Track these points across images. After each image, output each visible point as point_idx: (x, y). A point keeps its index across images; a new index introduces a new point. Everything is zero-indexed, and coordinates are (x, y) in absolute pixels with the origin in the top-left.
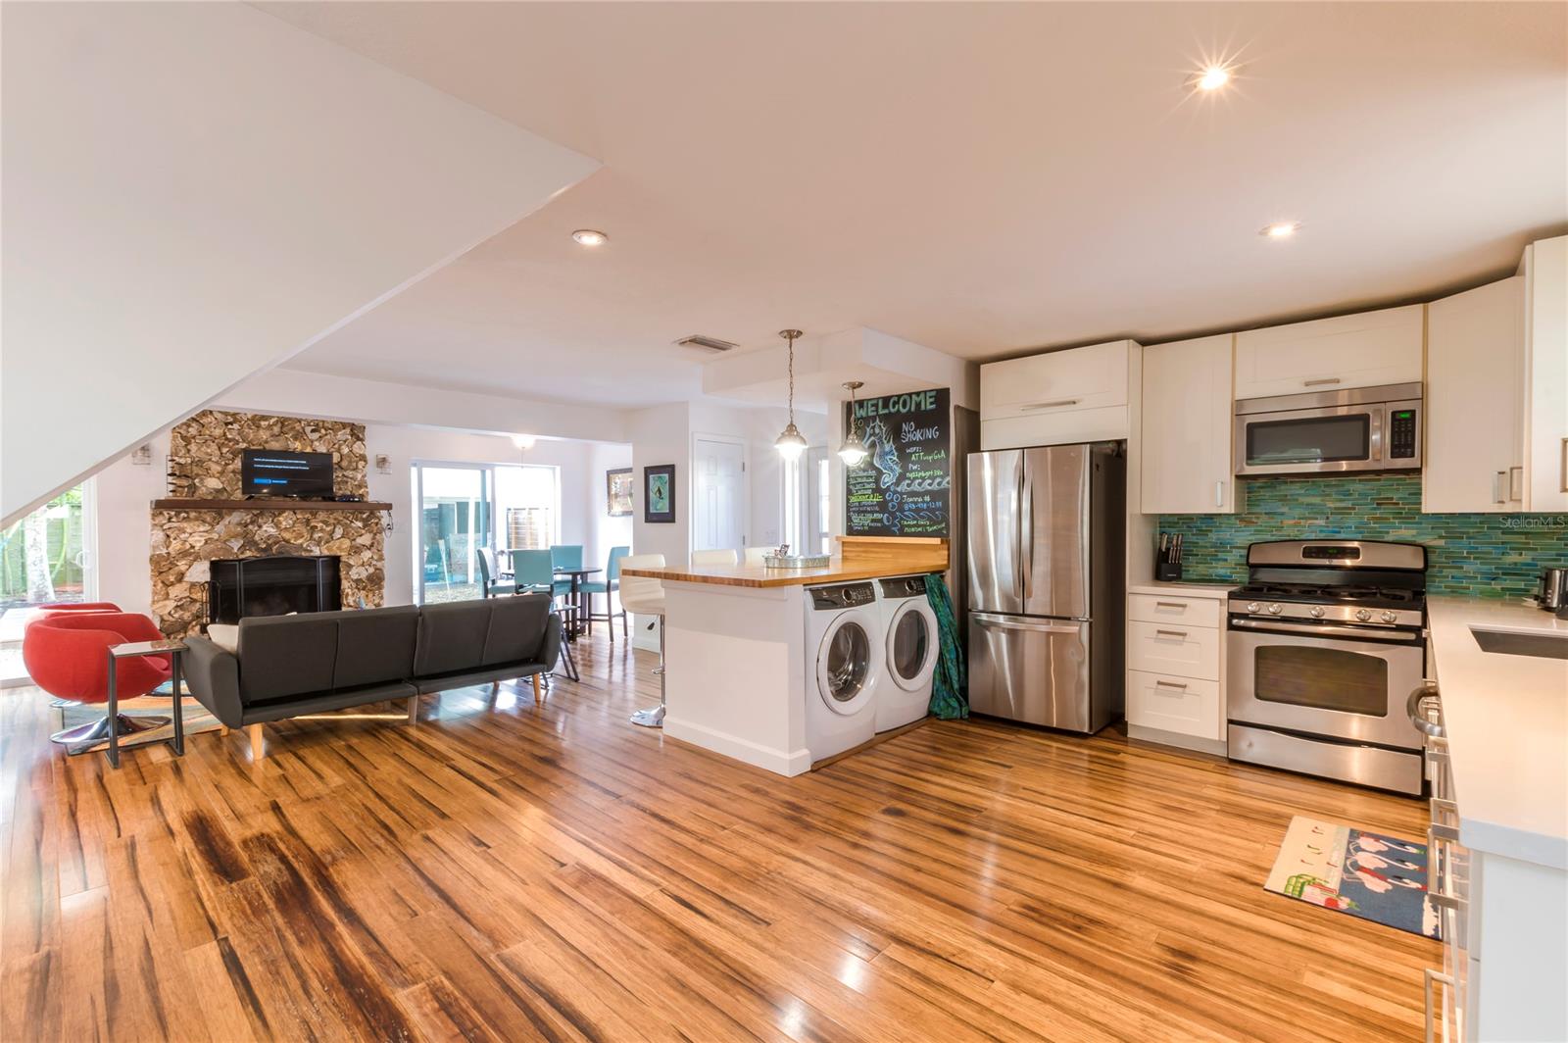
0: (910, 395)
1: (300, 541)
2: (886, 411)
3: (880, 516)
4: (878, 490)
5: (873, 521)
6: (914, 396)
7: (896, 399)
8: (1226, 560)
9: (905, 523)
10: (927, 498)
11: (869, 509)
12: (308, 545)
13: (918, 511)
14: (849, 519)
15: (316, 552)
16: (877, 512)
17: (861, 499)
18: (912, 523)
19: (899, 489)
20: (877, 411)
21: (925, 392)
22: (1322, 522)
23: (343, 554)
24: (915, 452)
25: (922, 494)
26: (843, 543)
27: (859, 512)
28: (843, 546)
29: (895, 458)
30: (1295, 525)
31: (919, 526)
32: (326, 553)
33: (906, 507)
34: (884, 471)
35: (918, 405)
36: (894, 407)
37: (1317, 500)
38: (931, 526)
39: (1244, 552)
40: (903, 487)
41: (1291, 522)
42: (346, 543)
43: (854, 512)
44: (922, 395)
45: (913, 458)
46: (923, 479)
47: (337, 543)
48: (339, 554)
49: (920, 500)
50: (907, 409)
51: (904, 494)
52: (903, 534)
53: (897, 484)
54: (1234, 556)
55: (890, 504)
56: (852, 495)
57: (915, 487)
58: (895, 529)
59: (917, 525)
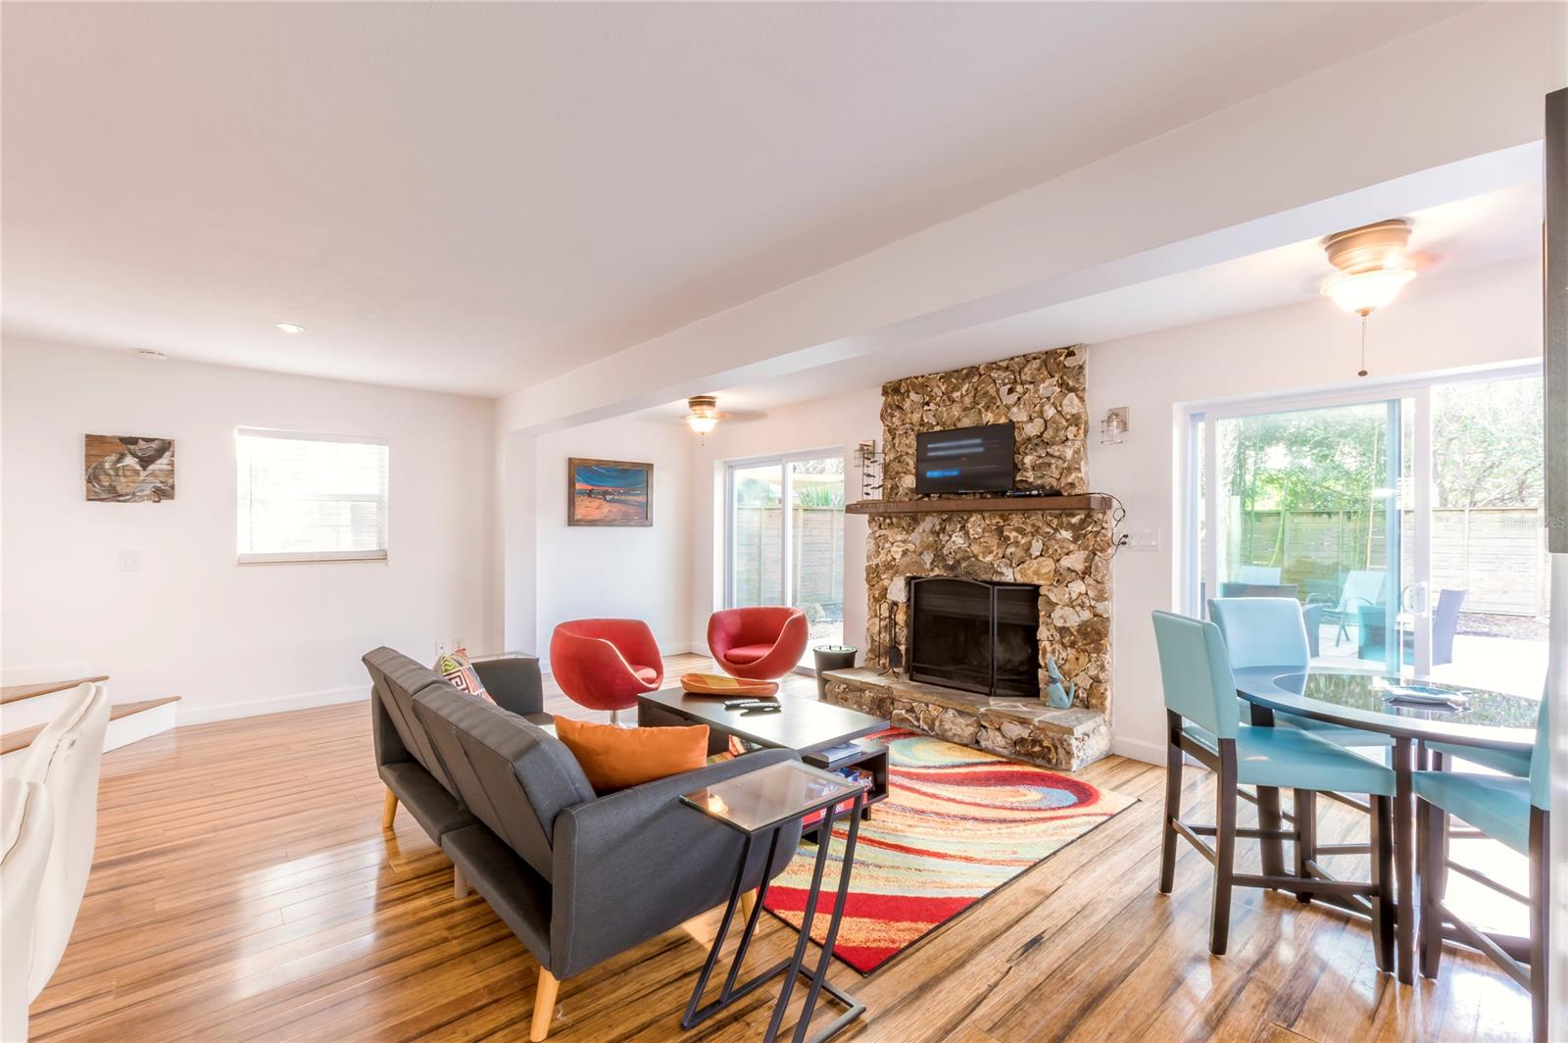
1: (989, 558)
12: (999, 565)
15: (1009, 575)
23: (1041, 582)
32: (1020, 580)
42: (1048, 565)
47: (1035, 564)
48: (1036, 582)
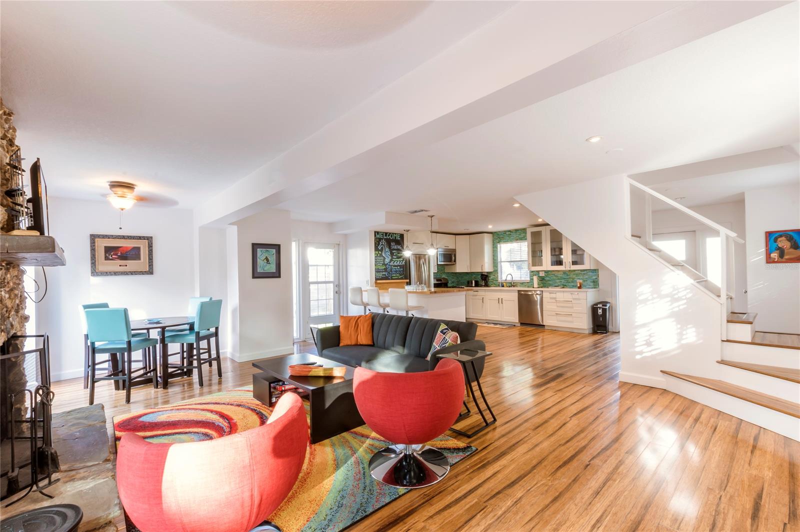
0: (393, 233)
2: (386, 237)
3: (384, 273)
4: (384, 264)
5: (382, 275)
7: (388, 234)
9: (392, 275)
10: (399, 267)
11: (380, 271)
13: (396, 271)
14: (376, 274)
17: (378, 267)
20: (382, 236)
24: (395, 252)
25: (397, 266)
26: (375, 283)
29: (389, 254)
33: (393, 270)
35: (395, 237)
36: (388, 237)
38: (399, 276)
40: (391, 264)
43: (377, 272)
44: (397, 234)
45: (394, 254)
46: (397, 261)
49: (396, 268)
51: (392, 266)
52: (392, 279)
53: (390, 262)
55: (387, 269)
56: (376, 265)
57: (395, 264)
58: (390, 277)
59: (396, 276)
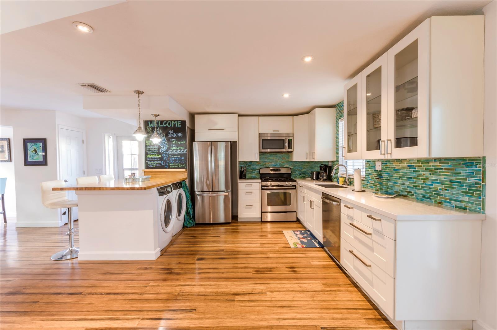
0: (171, 121)
2: (162, 126)
3: (160, 162)
4: (159, 153)
5: (157, 164)
6: (173, 122)
7: (166, 122)
8: (254, 173)
9: (170, 164)
10: (179, 156)
11: (155, 159)
13: (175, 160)
14: (147, 163)
16: (159, 161)
17: (152, 156)
18: (173, 164)
19: (168, 153)
20: (158, 125)
21: (177, 121)
22: (273, 163)
24: (174, 141)
25: (177, 155)
26: (145, 172)
27: (151, 161)
28: (145, 173)
29: (166, 142)
30: (268, 164)
31: (176, 165)
33: (171, 159)
34: (162, 146)
35: (175, 125)
36: (165, 125)
37: (272, 158)
38: (180, 165)
39: (259, 171)
40: (169, 152)
41: (267, 163)
43: (149, 161)
44: (176, 122)
45: (173, 142)
46: (177, 150)
49: (176, 157)
50: (170, 126)
51: (170, 154)
52: (169, 168)
53: (167, 151)
54: (256, 172)
55: (164, 158)
56: (148, 154)
57: (174, 152)
58: (166, 166)
59: (175, 165)
